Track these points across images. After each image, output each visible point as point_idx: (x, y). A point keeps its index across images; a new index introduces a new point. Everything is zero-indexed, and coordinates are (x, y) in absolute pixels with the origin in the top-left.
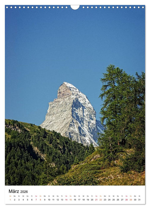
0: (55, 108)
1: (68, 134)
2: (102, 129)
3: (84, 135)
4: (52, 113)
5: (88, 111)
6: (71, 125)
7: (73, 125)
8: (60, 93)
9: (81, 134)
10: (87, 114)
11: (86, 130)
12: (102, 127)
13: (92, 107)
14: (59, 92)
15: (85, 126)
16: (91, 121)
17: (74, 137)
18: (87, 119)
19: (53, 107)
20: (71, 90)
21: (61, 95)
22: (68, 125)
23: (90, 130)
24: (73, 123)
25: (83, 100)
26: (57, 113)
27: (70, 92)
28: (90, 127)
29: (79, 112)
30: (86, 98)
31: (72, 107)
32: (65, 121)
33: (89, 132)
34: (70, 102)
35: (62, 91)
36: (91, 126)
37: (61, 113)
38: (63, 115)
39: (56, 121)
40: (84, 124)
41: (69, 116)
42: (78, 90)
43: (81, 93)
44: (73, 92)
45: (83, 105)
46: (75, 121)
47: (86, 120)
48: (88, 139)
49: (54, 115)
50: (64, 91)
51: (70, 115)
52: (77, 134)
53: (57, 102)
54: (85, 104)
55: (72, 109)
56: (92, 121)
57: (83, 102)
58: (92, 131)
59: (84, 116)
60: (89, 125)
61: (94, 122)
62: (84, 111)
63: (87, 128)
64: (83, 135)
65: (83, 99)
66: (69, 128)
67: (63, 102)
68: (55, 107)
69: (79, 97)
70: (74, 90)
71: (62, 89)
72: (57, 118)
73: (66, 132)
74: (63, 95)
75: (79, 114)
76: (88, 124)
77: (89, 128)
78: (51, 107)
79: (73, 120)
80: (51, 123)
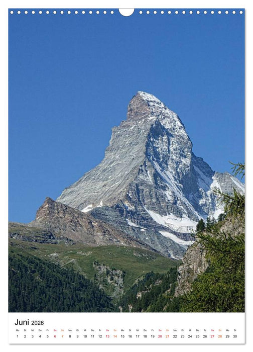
0: (121, 138)
1: (133, 188)
2: (203, 173)
3: (164, 188)
4: (115, 146)
5: (177, 142)
6: (141, 171)
7: (144, 170)
8: (131, 110)
9: (157, 186)
10: (175, 148)
11: (171, 176)
12: (203, 168)
13: (186, 135)
14: (129, 109)
15: (170, 170)
16: (182, 160)
17: (144, 192)
18: (174, 157)
19: (119, 136)
20: (149, 105)
21: (133, 114)
22: (136, 171)
23: (179, 176)
24: (146, 166)
25: (171, 122)
26: (124, 147)
27: (148, 109)
28: (178, 170)
29: (161, 145)
30: (176, 119)
31: (149, 137)
32: (134, 162)
33: (175, 180)
34: (145, 129)
35: (134, 107)
36: (181, 169)
37: (129, 147)
38: (133, 151)
39: (120, 162)
40: (169, 166)
41: (142, 154)
42: (162, 106)
43: (167, 111)
44: (154, 109)
45: (170, 132)
46: (148, 164)
47: (173, 159)
48: (170, 193)
49: (119, 151)
50: (137, 108)
51: (142, 152)
52: (150, 186)
53: (125, 126)
54: (174, 129)
55: (147, 140)
56: (184, 161)
57: (170, 127)
58: (181, 177)
59: (169, 151)
60: (177, 167)
61: (187, 161)
62: (171, 143)
63: (174, 173)
64: (162, 186)
65: (171, 120)
66: (136, 177)
67: (136, 126)
68: (122, 135)
69: (164, 118)
70: (156, 105)
71: (135, 104)
72: (122, 157)
73: (130, 184)
74: (136, 114)
75: (160, 149)
76: (175, 166)
77: (178, 172)
78: (115, 137)
79: (145, 162)
80: (111, 166)
